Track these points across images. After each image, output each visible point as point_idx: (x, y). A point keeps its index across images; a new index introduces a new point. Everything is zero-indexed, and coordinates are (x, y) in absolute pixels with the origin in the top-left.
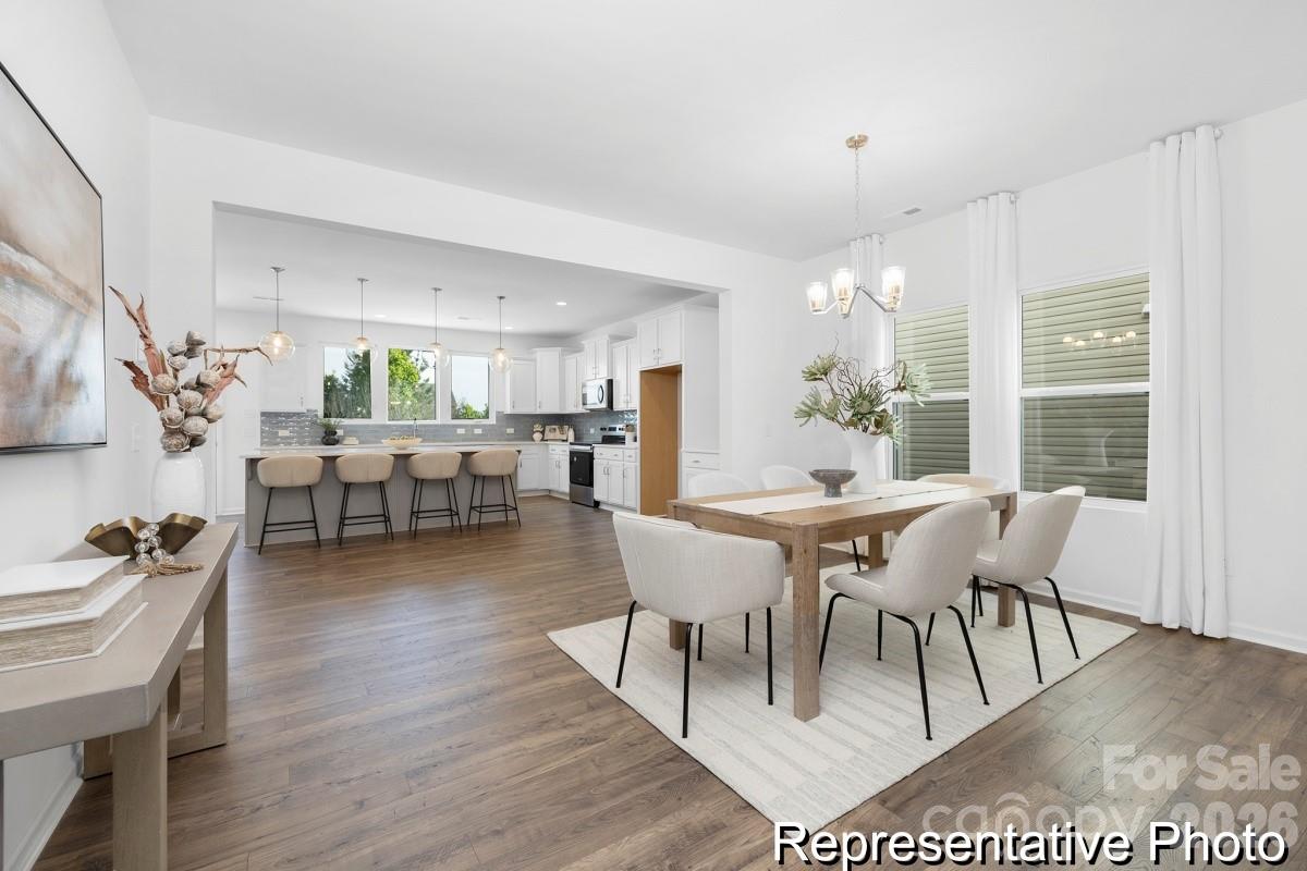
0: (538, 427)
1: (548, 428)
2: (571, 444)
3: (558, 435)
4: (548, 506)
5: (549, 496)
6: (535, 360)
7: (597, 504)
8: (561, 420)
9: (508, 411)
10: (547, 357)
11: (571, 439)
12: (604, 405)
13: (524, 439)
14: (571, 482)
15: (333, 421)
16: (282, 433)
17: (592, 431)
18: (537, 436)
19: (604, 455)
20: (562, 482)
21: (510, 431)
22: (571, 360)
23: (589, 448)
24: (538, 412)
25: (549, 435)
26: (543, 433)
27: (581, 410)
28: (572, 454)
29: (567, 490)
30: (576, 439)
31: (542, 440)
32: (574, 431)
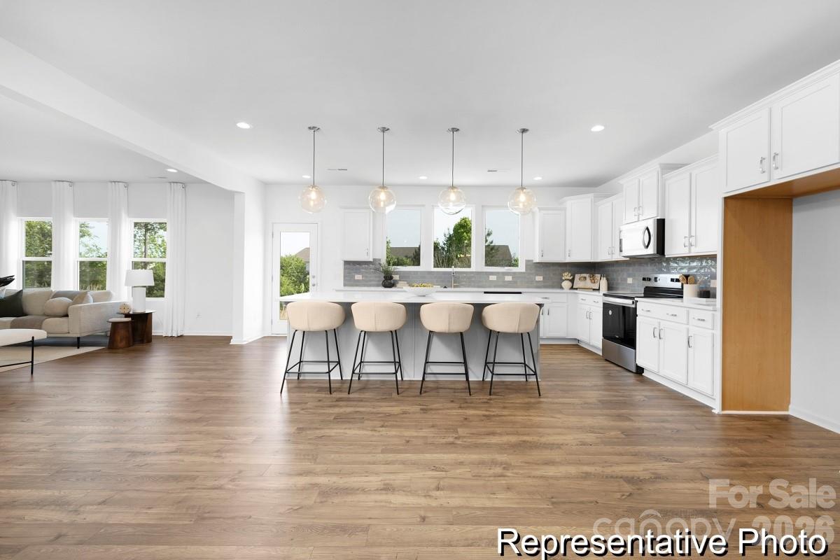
0: (567, 276)
1: (577, 276)
2: (605, 295)
3: (588, 283)
4: (576, 360)
5: (576, 346)
6: (565, 209)
7: (640, 370)
8: (592, 268)
9: (537, 260)
10: (578, 206)
11: (604, 289)
12: (651, 250)
13: (553, 287)
14: (605, 336)
15: (392, 268)
16: (358, 277)
17: (630, 281)
18: (566, 284)
19: (649, 314)
20: (593, 335)
21: (539, 278)
22: (605, 206)
23: (630, 301)
24: (568, 260)
25: (578, 283)
26: (572, 281)
27: (617, 257)
28: (606, 307)
29: (600, 346)
30: (610, 288)
31: (572, 288)
32: (607, 280)
